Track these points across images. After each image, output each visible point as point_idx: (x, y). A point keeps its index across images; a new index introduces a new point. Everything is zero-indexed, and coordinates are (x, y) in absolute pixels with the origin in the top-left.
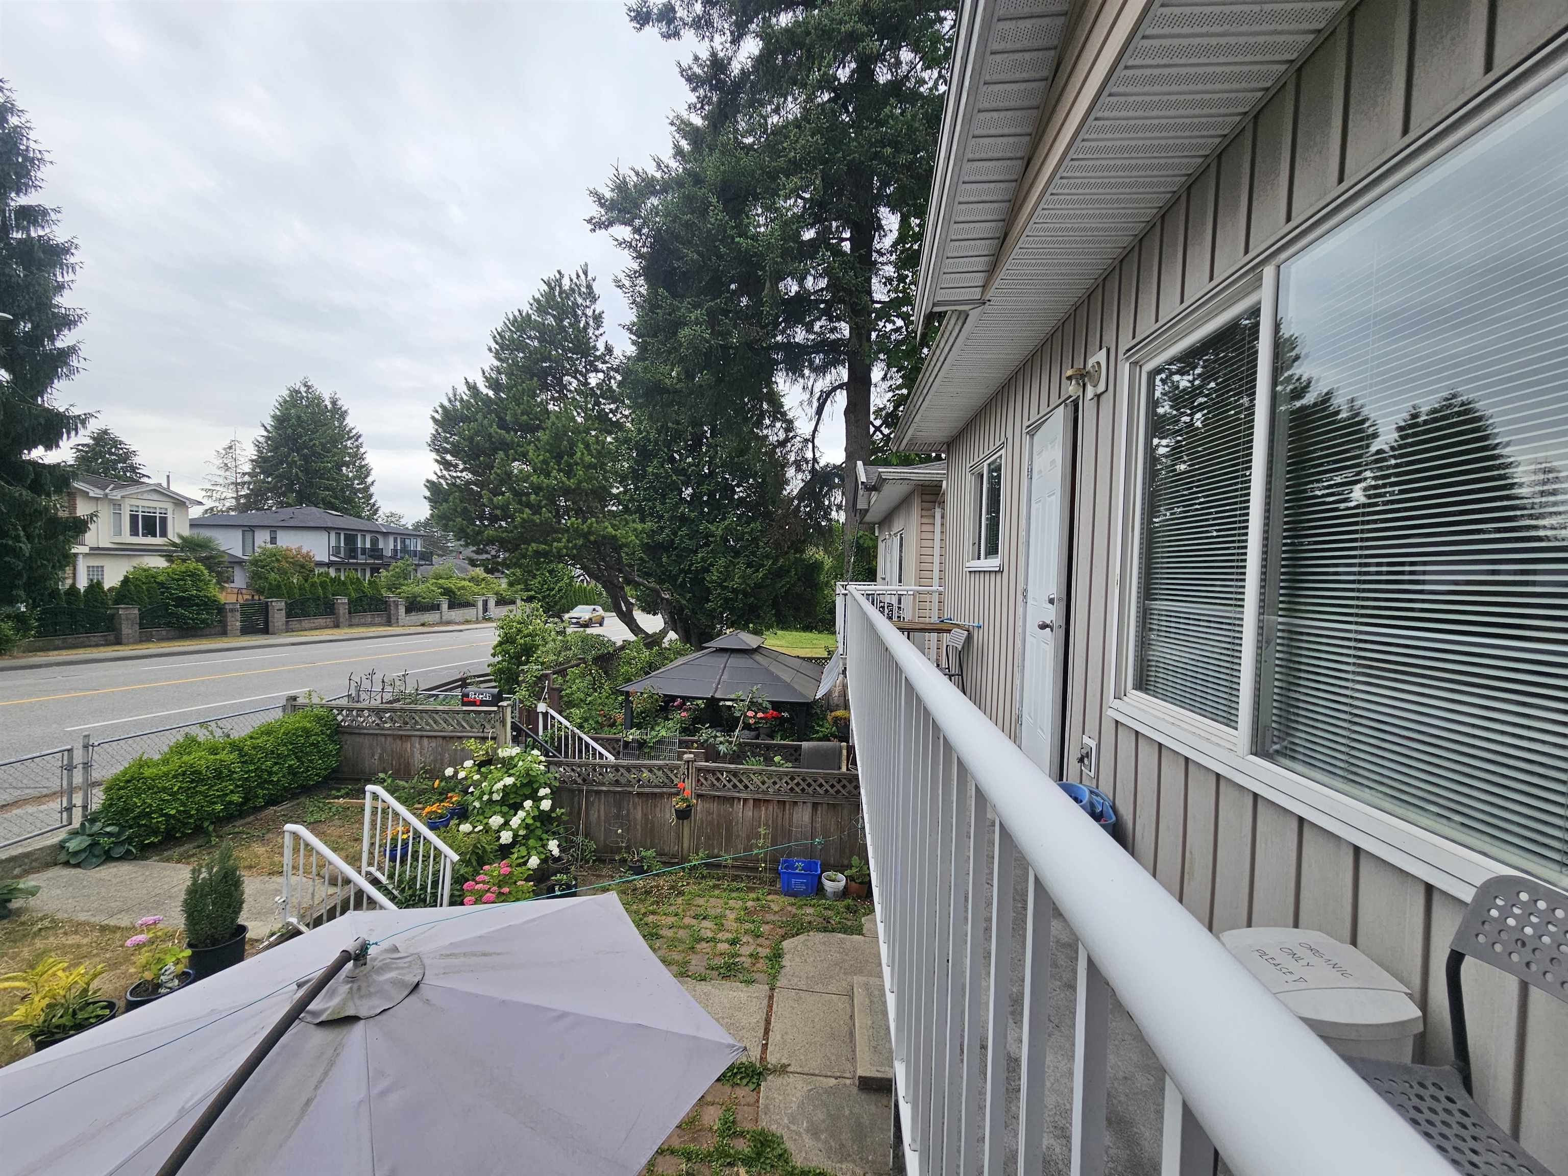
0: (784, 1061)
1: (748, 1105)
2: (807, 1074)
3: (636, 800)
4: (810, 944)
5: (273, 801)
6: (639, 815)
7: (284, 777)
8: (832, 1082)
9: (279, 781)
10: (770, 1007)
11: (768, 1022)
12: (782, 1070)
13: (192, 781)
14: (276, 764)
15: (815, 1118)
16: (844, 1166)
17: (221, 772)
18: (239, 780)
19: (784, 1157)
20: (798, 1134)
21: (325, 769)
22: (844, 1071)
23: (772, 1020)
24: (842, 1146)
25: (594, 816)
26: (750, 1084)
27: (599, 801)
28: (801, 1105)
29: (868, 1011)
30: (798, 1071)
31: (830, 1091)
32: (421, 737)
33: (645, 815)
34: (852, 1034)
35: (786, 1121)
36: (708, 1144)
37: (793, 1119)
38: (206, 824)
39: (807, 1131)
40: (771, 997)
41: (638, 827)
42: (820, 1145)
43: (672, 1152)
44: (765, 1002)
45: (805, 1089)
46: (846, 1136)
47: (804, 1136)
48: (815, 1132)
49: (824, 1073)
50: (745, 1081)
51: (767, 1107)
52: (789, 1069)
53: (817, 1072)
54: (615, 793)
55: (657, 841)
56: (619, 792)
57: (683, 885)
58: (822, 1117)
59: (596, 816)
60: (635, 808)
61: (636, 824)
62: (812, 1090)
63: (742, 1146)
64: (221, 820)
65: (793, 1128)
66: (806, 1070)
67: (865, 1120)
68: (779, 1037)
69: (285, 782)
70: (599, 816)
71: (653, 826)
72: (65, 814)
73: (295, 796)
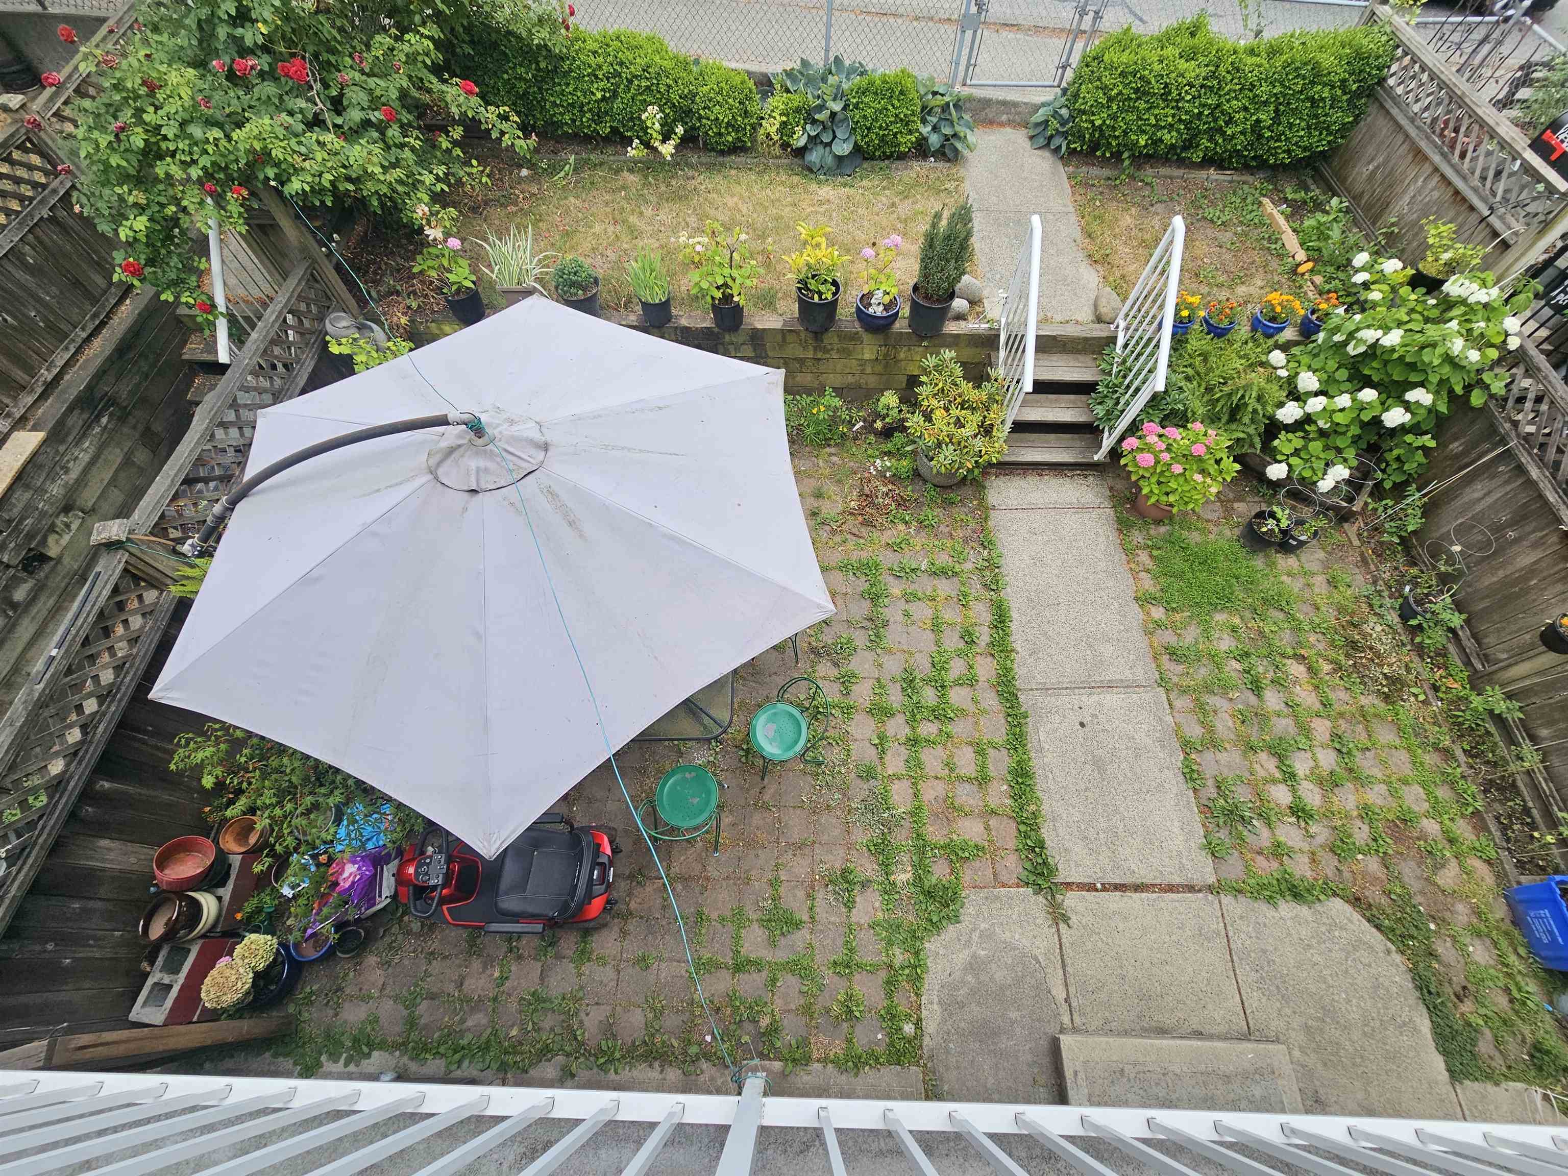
0: (1074, 919)
1: (995, 875)
2: (1062, 956)
3: (1554, 539)
4: (1363, 955)
5: (1211, 161)
6: (1525, 559)
7: (1243, 133)
8: (1060, 994)
9: (1233, 137)
10: (1171, 888)
11: (1139, 888)
12: (1059, 917)
13: (1137, 91)
14: (1246, 109)
15: (993, 966)
16: (936, 1007)
17: (1170, 93)
18: (1187, 113)
19: (935, 927)
20: (968, 943)
21: (1305, 149)
22: (1083, 1014)
23: (1144, 895)
24: (962, 1005)
25: (1477, 490)
26: (1026, 873)
27: (1507, 482)
28: (1008, 946)
29: (1202, 1068)
30: (1063, 940)
31: (1042, 990)
32: (1436, 170)
33: (1531, 571)
34: (1162, 1032)
35: (983, 926)
36: (935, 833)
37: (986, 936)
38: (1126, 155)
39: (974, 956)
40: (1191, 888)
41: (1501, 573)
42: (957, 975)
43: (916, 795)
44: (1176, 880)
45: (1037, 952)
46: (975, 1011)
47: (967, 952)
48: (974, 966)
49: (1071, 980)
50: (1028, 865)
51: (997, 898)
52: (1062, 926)
53: (1069, 969)
54: (1541, 497)
55: (1496, 617)
56: (1546, 502)
57: (1416, 696)
58: (999, 976)
59: (1477, 495)
60: (1535, 546)
61: (1503, 565)
62: (1038, 962)
63: (939, 872)
64: (1143, 159)
65: (975, 936)
66: (1068, 951)
67: (1005, 1043)
68: (1113, 906)
69: (1240, 142)
70: (1480, 500)
71: (1518, 596)
72: (1060, 71)
73: (1246, 168)
